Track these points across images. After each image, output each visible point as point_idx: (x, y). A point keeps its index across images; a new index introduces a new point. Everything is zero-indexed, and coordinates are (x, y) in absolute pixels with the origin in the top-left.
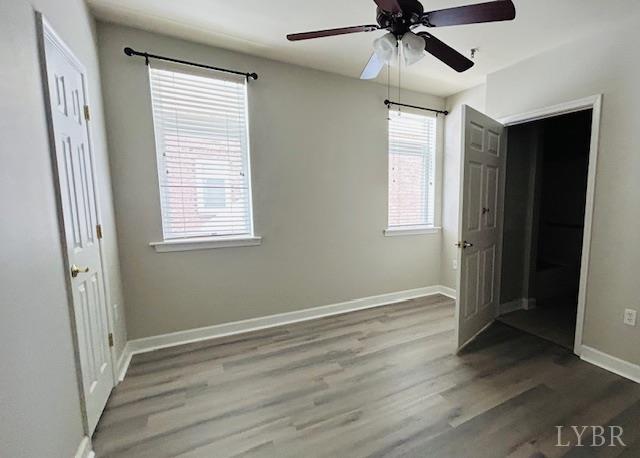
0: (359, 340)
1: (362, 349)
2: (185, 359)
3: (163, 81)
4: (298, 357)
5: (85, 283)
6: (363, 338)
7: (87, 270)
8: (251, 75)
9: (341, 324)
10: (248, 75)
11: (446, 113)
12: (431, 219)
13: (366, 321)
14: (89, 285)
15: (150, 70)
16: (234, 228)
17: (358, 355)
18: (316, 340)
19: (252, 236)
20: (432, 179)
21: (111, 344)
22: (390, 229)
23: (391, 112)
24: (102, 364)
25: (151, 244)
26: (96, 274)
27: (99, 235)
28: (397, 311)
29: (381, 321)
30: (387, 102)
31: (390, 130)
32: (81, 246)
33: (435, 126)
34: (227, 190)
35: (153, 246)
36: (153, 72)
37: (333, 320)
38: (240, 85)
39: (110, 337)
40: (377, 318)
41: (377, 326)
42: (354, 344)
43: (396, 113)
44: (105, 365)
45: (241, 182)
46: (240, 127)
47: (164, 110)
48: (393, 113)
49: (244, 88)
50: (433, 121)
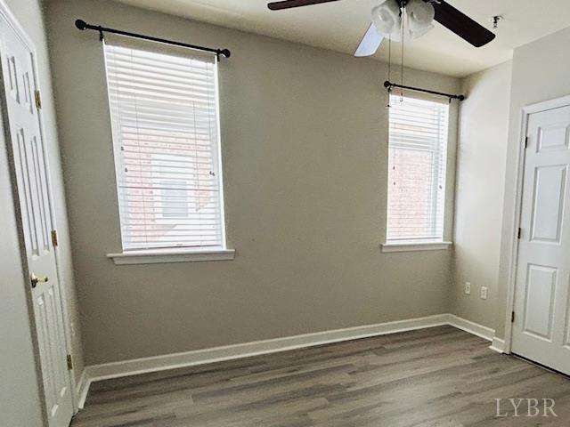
0: (350, 374)
1: (353, 384)
2: (149, 388)
3: (119, 59)
4: (279, 390)
5: (43, 295)
6: (354, 372)
7: (46, 280)
8: (222, 52)
9: (327, 355)
10: (218, 52)
11: (462, 98)
12: (440, 231)
13: (359, 352)
14: (47, 298)
15: (105, 46)
16: (203, 238)
17: (349, 390)
18: (300, 372)
19: (224, 248)
20: (442, 181)
21: (70, 367)
22: (388, 243)
23: (392, 97)
24: (61, 388)
25: (109, 255)
26: (53, 287)
27: (55, 243)
28: (394, 342)
29: (375, 353)
30: (387, 84)
31: (390, 120)
32: (38, 254)
33: (447, 114)
34: (189, 193)
35: (112, 258)
36: (108, 49)
37: (319, 350)
38: (210, 65)
39: (69, 359)
40: (371, 349)
41: (372, 359)
42: (342, 378)
43: (398, 98)
44: (64, 388)
45: (211, 183)
46: (209, 116)
47: (121, 96)
48: (394, 98)
49: (214, 67)
50: (444, 108)
